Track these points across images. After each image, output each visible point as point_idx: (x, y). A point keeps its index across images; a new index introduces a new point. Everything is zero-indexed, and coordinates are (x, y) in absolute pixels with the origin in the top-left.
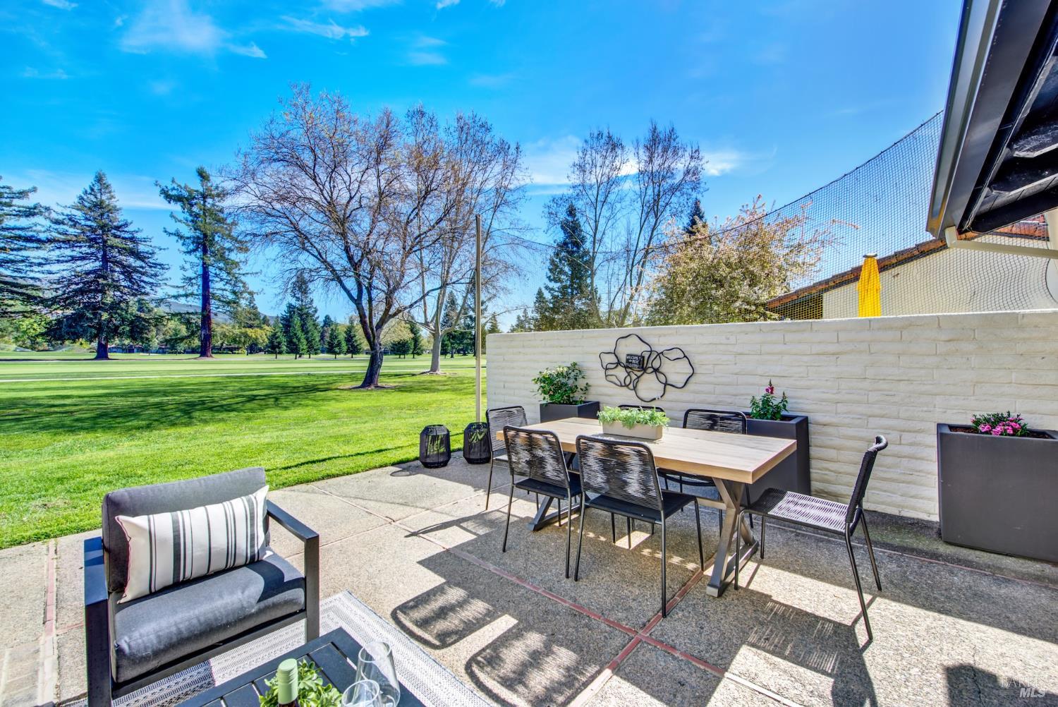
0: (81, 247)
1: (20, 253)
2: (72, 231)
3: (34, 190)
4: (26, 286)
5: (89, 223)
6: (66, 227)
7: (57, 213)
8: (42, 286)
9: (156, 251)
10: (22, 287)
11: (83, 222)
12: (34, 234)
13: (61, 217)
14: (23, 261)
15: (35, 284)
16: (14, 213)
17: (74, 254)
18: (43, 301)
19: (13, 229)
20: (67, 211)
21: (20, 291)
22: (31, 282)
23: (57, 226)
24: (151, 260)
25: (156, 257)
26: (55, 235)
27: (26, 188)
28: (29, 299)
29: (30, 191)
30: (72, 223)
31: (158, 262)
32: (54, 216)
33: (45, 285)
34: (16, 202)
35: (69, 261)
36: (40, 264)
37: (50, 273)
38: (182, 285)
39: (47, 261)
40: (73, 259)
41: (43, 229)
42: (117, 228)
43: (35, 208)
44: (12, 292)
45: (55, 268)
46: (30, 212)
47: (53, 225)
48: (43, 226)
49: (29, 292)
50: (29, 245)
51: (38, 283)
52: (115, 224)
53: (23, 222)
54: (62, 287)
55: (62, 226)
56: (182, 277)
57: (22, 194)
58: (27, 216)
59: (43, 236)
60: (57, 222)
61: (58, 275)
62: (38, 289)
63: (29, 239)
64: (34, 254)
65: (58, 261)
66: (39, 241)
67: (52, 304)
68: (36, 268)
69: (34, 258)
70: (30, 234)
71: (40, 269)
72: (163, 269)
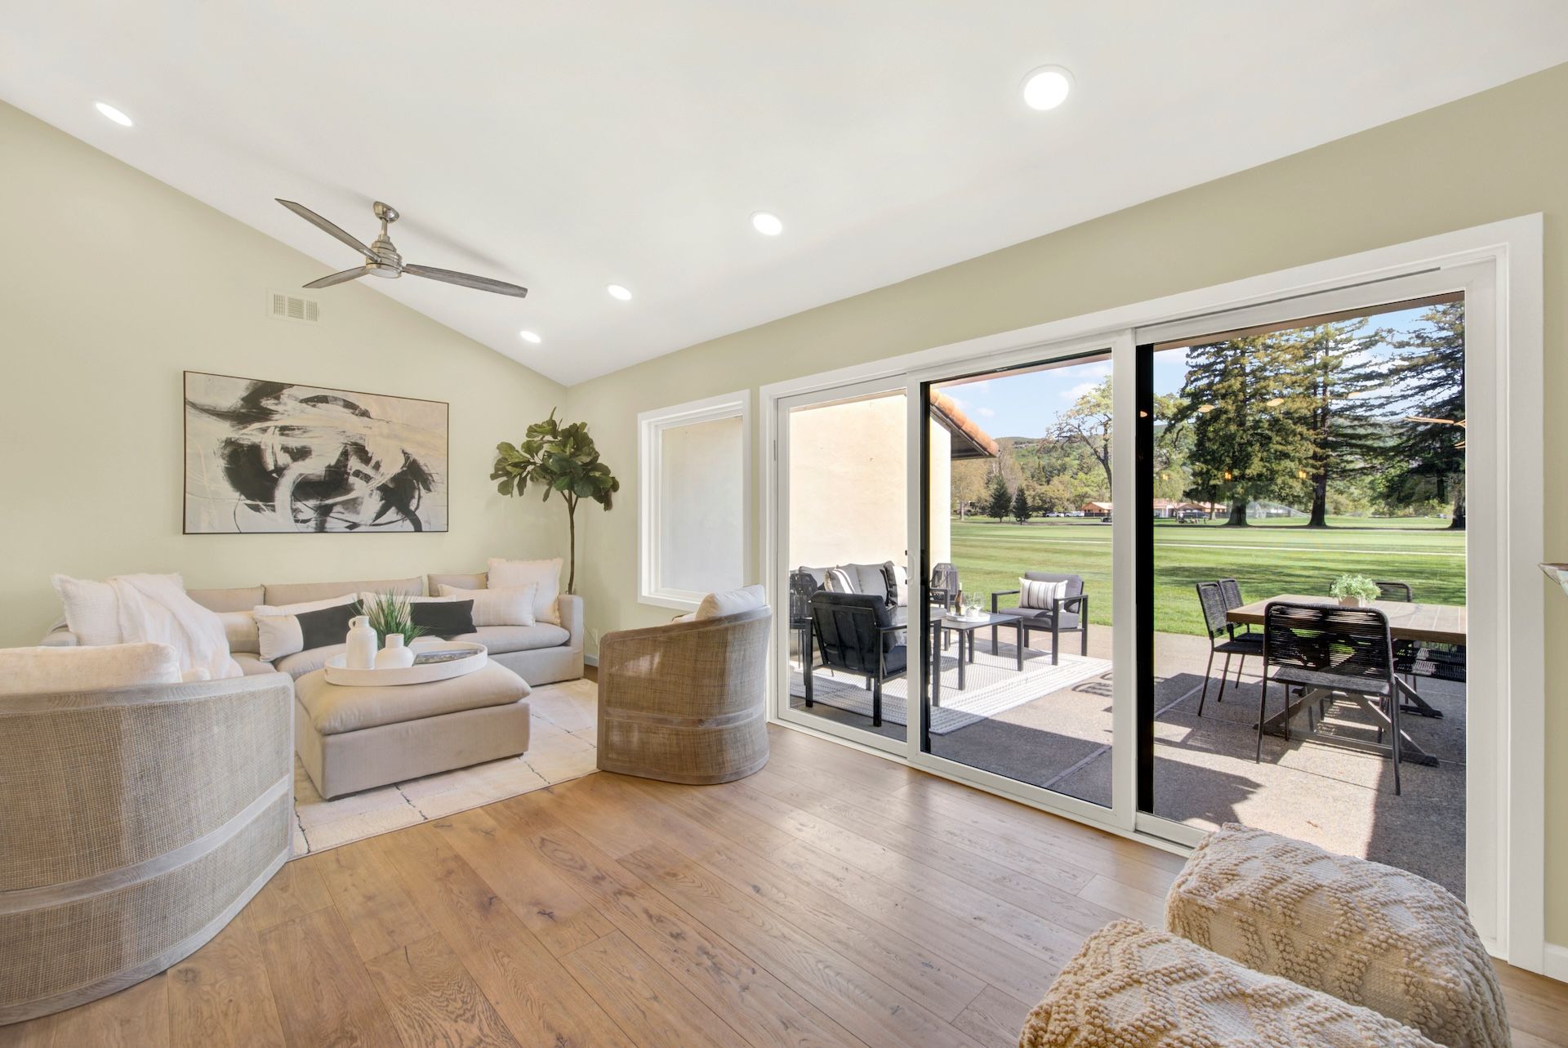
1: (1357, 396)
2: (1419, 351)
4: (1366, 436)
6: (1412, 349)
8: (1383, 433)
11: (1435, 335)
12: (1375, 368)
14: (1362, 406)
15: (1375, 431)
17: (1424, 382)
18: (1383, 452)
19: (1353, 368)
20: (1414, 328)
21: (1360, 442)
23: (1401, 351)
28: (1368, 451)
30: (1419, 341)
33: (1387, 432)
35: (1416, 394)
37: (1393, 414)
39: (1389, 400)
40: (1422, 389)
41: (1386, 359)
43: (1376, 334)
44: (1351, 445)
45: (1398, 406)
47: (1398, 351)
48: (1385, 355)
49: (1369, 443)
51: (1377, 431)
54: (1407, 431)
55: (1407, 349)
61: (1403, 416)
62: (1379, 438)
64: (1375, 394)
67: (1394, 456)
68: (1377, 412)
71: (1382, 411)
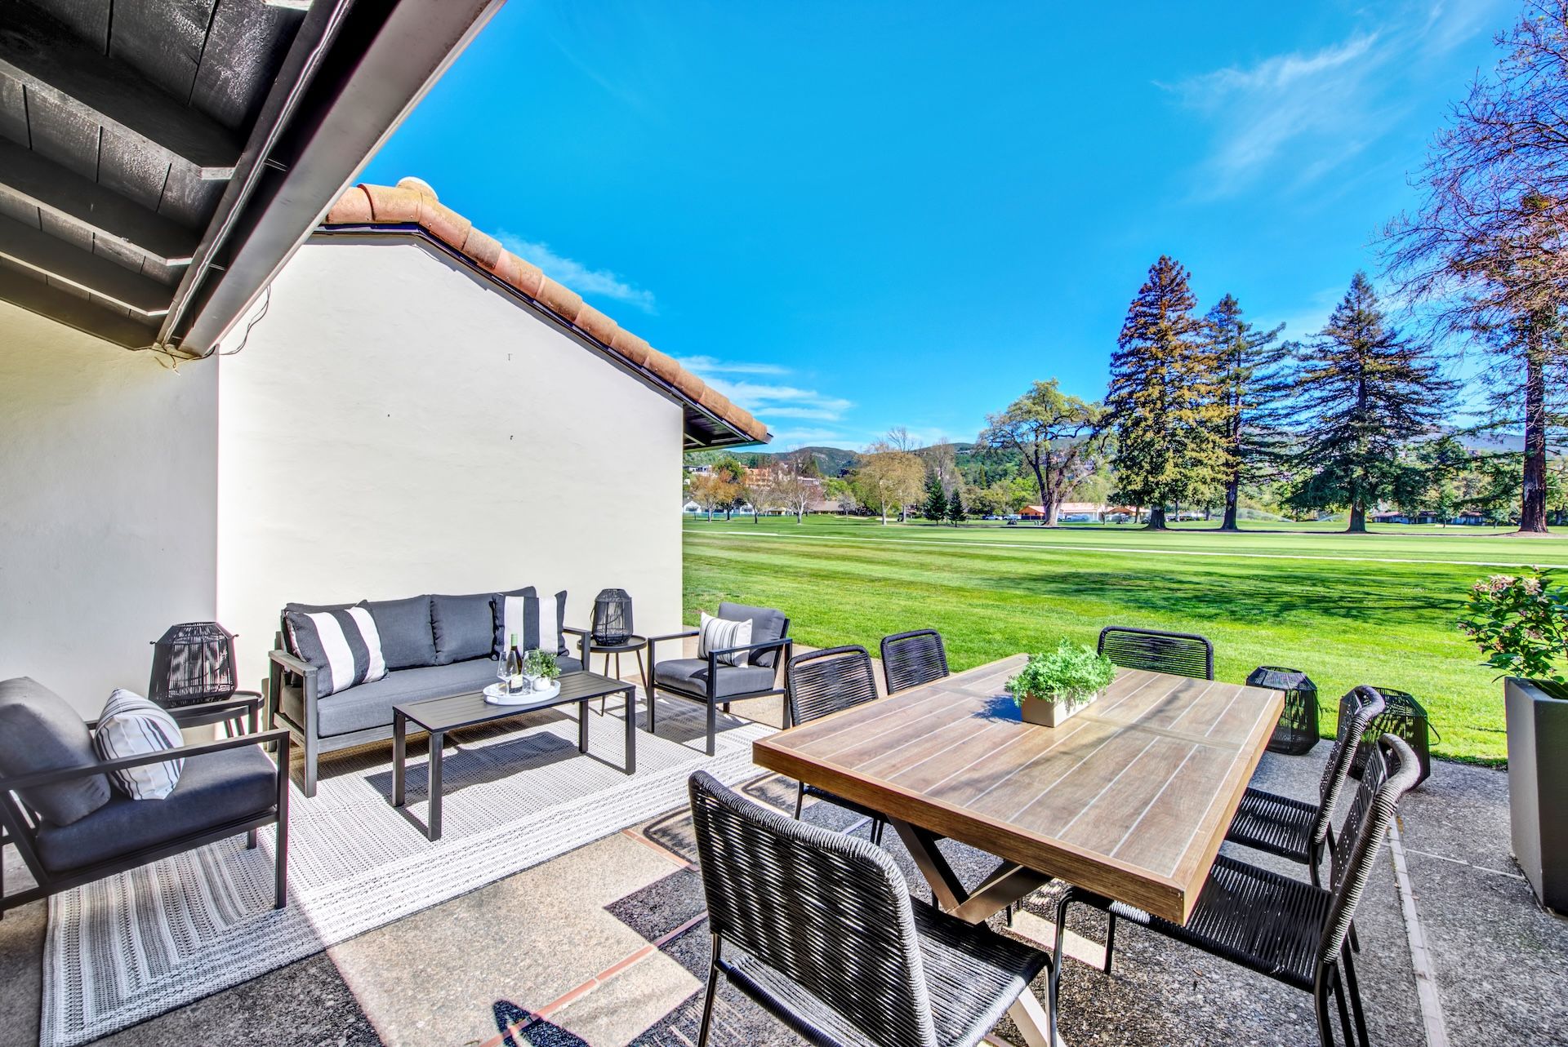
0: (1332, 383)
1: (1266, 406)
2: (1322, 364)
3: (1283, 326)
5: (1343, 348)
6: (1316, 362)
7: (1306, 347)
9: (1441, 362)
10: (1268, 445)
11: (1336, 349)
12: (1282, 379)
13: (1309, 351)
16: (1264, 360)
17: (1325, 394)
19: (1262, 379)
20: (1317, 341)
22: (1277, 438)
23: (1305, 364)
24: (1433, 379)
25: (1440, 372)
26: (1303, 375)
27: (1274, 328)
29: (1279, 330)
30: (1322, 355)
31: (1444, 379)
32: (1303, 351)
33: (1293, 440)
34: (1267, 347)
35: (1319, 404)
36: (1287, 415)
38: (1489, 408)
40: (1324, 400)
41: (1292, 371)
42: (1381, 344)
43: (1283, 348)
44: (1260, 453)
45: (1303, 416)
46: (1278, 355)
47: (1303, 364)
48: (1290, 368)
50: (1277, 394)
52: (1378, 338)
53: (1273, 368)
54: (1310, 439)
55: (1311, 362)
56: (1487, 394)
57: (1271, 336)
58: (1275, 360)
59: (1290, 380)
60: (1306, 358)
61: (1307, 425)
63: (1276, 388)
64: (1281, 404)
65: (1308, 407)
66: (1286, 386)
67: (1299, 463)
69: (1282, 409)
70: (1276, 381)
71: (1288, 420)
72: (1451, 388)
